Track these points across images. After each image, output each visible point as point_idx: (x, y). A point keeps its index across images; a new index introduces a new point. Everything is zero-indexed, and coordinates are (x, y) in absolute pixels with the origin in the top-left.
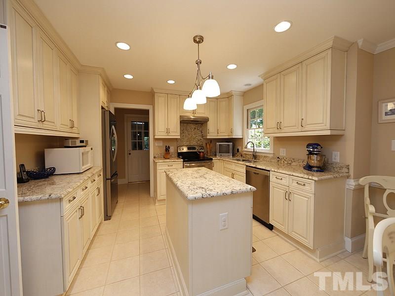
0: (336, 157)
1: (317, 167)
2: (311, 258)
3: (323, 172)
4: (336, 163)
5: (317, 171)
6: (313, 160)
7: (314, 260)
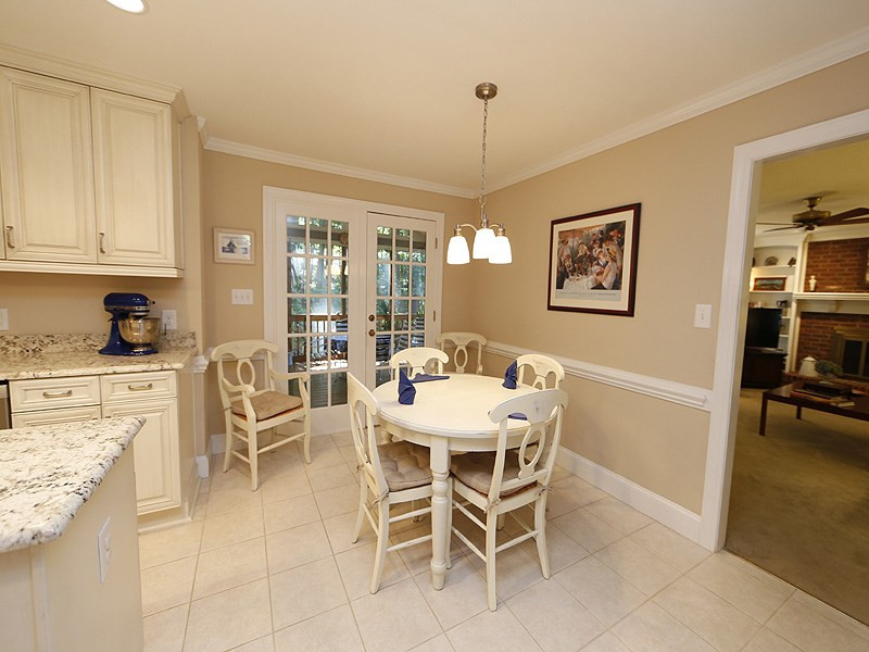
0: (171, 319)
1: (145, 345)
2: (176, 526)
3: (157, 352)
4: (173, 332)
5: (146, 353)
6: (138, 330)
7: (182, 525)
